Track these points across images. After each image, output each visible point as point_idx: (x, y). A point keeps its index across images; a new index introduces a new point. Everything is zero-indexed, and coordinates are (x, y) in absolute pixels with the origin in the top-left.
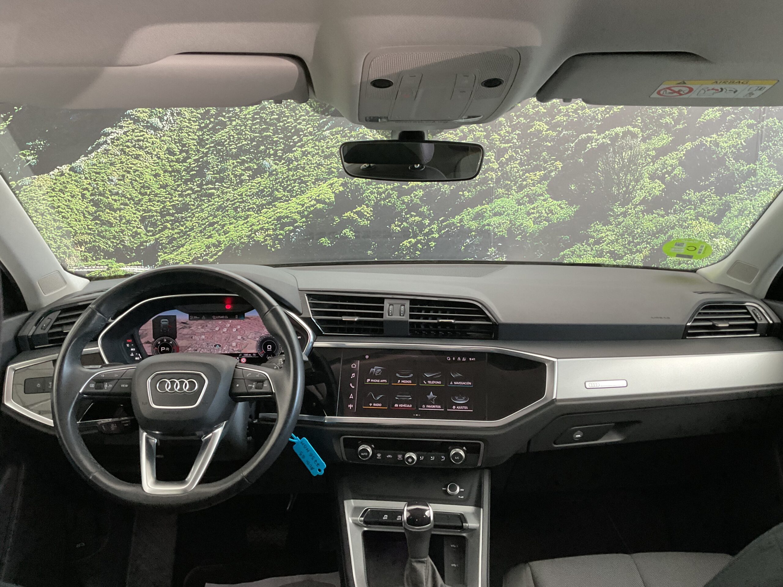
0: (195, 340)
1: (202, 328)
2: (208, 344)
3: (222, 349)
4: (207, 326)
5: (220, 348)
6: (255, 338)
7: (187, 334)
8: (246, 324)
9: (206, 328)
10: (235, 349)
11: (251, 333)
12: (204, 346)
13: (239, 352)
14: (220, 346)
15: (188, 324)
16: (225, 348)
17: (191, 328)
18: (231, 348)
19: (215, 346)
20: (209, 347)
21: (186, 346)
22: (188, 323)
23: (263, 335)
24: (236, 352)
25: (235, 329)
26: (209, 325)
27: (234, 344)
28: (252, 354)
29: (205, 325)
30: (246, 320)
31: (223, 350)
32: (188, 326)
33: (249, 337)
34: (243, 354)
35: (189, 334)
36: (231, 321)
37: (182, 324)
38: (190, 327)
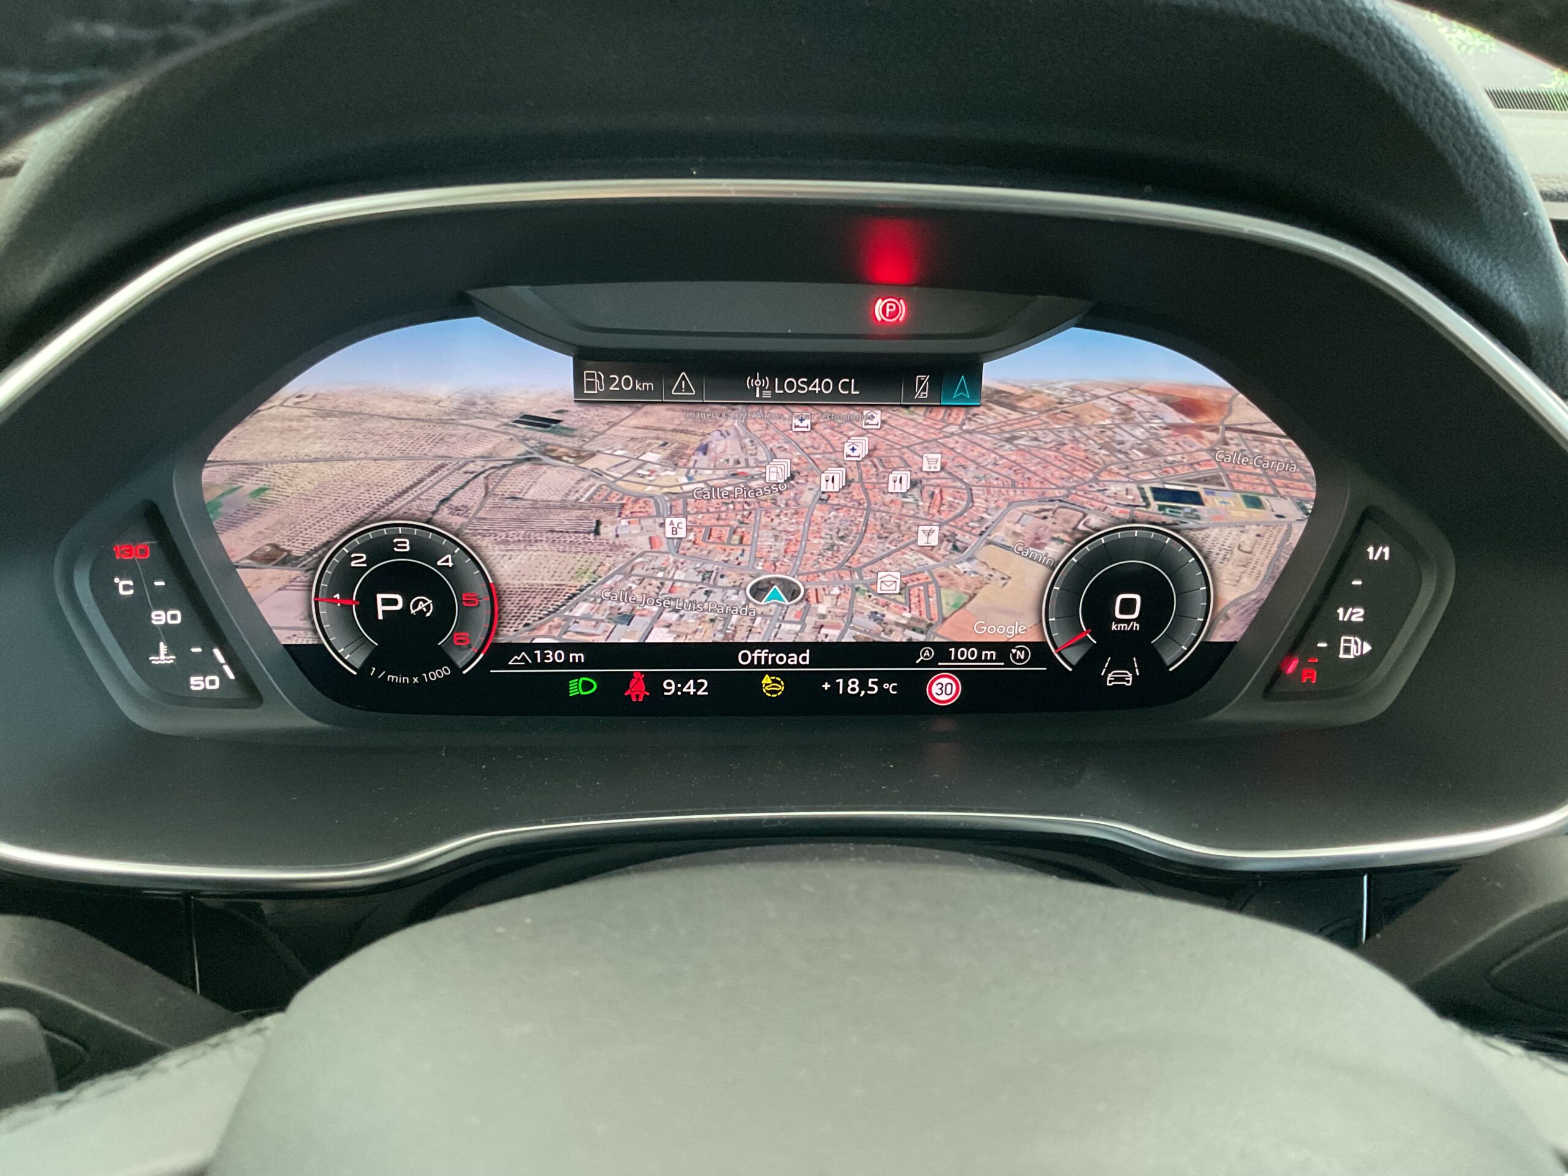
0: (615, 548)
1: (675, 459)
2: (706, 575)
3: (807, 611)
4: (704, 449)
5: (794, 609)
6: (1037, 542)
7: (564, 506)
8: (989, 444)
9: (702, 460)
10: (890, 617)
11: (1011, 504)
12: (683, 591)
13: (920, 638)
14: (792, 592)
15: (569, 432)
16: (822, 609)
17: (589, 464)
18: (867, 605)
19: (758, 591)
20: (717, 597)
21: (556, 590)
22: (567, 421)
23: (1094, 521)
24: (898, 637)
25: (907, 477)
26: (718, 445)
27: (889, 581)
28: (1003, 649)
29: (695, 441)
30: (991, 415)
31: (811, 620)
32: (573, 443)
33: (998, 535)
34: (942, 650)
35: (576, 505)
36: (878, 415)
37: (523, 430)
38: (581, 456)
